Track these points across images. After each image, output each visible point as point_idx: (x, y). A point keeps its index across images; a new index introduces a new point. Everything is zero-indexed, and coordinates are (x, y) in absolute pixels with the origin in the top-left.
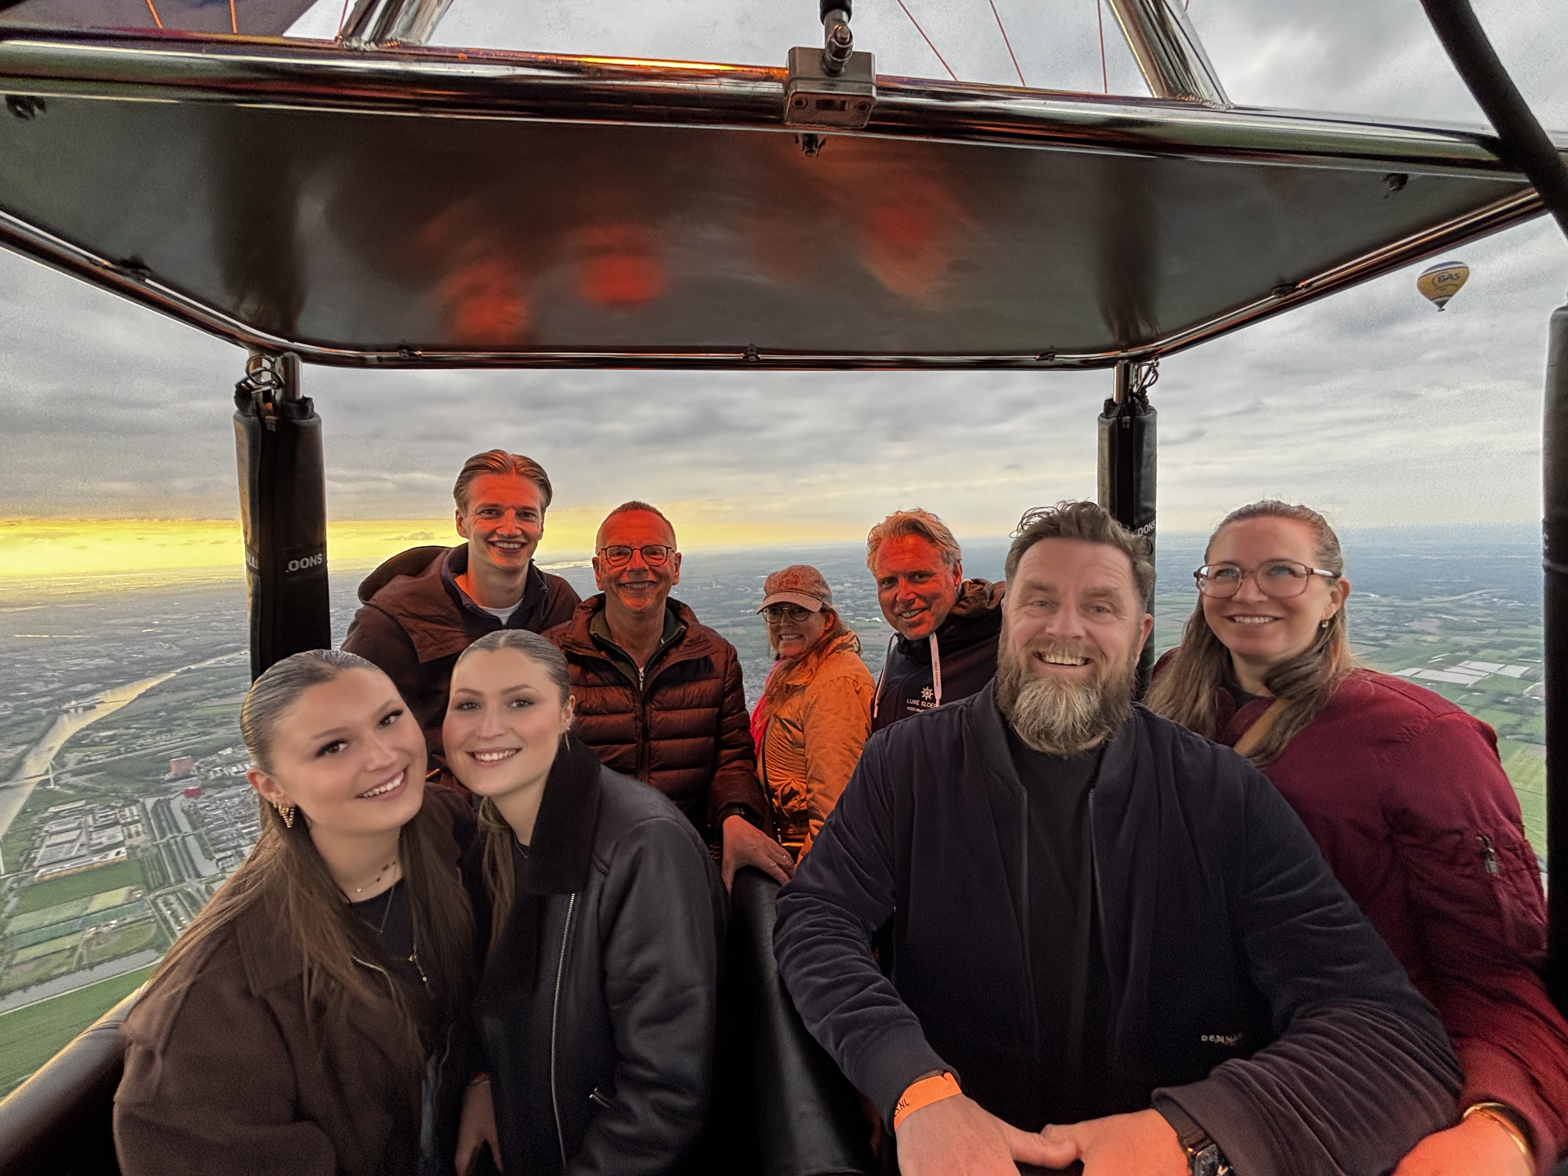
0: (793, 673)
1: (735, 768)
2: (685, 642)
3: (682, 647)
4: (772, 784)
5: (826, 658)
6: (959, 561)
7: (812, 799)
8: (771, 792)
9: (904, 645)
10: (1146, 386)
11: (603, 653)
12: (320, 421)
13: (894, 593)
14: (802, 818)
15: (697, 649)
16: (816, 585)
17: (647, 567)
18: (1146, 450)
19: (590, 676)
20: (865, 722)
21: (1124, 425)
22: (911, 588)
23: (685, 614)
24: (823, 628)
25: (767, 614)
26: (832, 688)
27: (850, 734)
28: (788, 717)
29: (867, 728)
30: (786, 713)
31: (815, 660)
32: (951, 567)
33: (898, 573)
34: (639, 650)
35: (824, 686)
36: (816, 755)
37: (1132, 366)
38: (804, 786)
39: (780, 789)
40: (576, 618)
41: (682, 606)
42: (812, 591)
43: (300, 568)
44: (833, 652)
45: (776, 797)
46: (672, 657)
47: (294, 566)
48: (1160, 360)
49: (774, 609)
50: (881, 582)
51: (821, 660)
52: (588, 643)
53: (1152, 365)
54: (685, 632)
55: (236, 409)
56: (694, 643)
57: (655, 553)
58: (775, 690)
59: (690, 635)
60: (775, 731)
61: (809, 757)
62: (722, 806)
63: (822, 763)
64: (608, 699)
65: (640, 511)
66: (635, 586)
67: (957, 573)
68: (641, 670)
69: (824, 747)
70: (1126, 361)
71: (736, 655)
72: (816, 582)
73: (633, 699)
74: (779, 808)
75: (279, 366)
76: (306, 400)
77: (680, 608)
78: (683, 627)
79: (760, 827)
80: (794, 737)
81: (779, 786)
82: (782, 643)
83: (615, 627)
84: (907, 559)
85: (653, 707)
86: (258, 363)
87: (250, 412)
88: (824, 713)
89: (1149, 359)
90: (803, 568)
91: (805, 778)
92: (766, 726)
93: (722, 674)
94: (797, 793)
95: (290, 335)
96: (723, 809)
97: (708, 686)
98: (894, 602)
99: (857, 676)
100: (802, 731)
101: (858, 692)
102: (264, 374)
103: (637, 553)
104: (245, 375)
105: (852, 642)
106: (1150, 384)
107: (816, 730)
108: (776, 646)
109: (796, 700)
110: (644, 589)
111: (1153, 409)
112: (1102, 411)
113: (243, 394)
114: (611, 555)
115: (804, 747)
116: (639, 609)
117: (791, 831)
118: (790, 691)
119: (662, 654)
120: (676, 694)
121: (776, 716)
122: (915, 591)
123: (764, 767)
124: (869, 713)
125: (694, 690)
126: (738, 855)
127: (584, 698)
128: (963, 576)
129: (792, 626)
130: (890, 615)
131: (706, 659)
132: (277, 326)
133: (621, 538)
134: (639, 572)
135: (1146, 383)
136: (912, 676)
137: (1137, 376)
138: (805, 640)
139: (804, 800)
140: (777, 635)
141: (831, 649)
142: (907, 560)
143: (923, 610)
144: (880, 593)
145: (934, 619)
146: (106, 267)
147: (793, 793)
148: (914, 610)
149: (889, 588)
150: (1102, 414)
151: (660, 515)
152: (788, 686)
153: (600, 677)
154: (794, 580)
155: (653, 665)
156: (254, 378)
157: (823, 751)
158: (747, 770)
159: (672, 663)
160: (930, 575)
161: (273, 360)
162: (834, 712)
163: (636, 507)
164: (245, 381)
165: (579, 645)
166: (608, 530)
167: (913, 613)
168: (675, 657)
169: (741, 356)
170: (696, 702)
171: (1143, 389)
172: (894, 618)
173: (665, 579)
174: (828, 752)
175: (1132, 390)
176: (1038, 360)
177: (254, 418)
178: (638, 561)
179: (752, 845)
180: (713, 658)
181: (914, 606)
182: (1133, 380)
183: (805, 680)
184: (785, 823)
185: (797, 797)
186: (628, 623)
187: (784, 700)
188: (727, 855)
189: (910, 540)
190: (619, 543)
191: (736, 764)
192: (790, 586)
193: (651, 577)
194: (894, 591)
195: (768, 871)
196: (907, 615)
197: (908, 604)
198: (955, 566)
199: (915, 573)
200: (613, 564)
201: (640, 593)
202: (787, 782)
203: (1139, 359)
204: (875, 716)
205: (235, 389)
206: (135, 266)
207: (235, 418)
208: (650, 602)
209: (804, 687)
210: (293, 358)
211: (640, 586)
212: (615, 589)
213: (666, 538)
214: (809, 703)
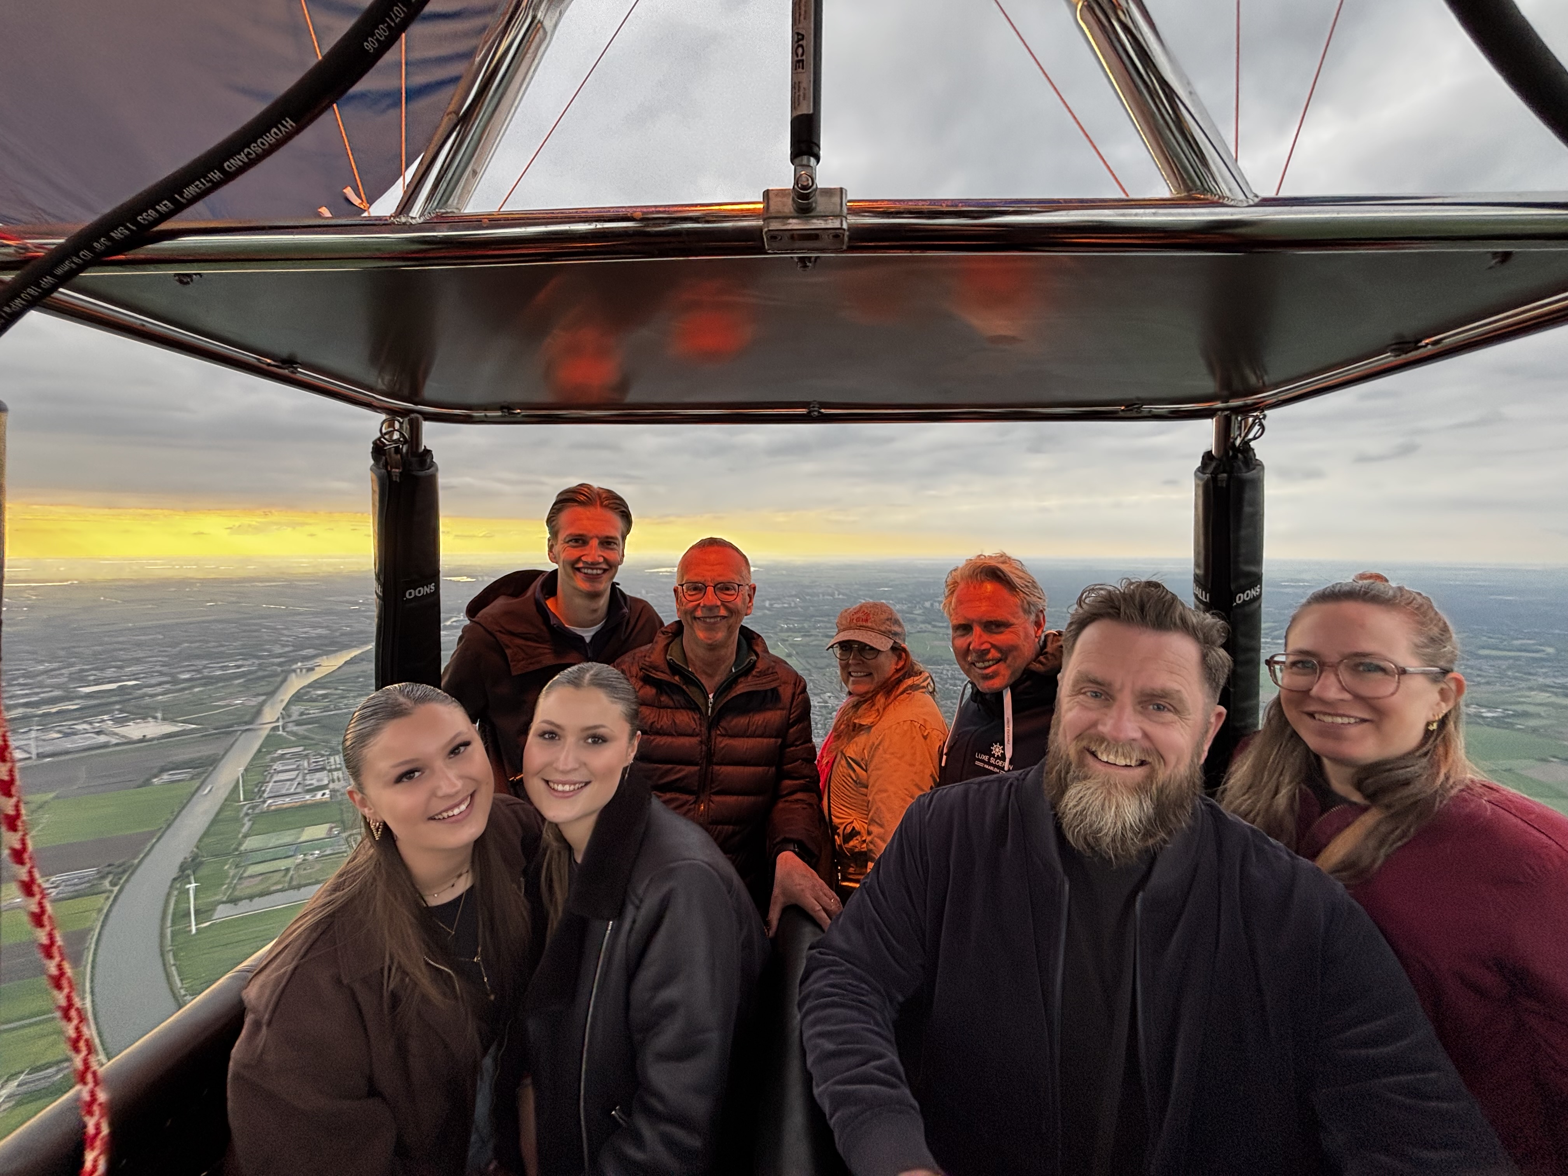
0: (860, 711)
1: (797, 801)
2: (754, 673)
3: (750, 678)
4: (836, 821)
5: (895, 699)
6: (1042, 611)
7: (871, 842)
8: (835, 829)
9: (977, 695)
10: (1251, 440)
11: (677, 678)
12: (437, 470)
13: (968, 641)
14: (862, 858)
15: (764, 681)
16: (888, 623)
17: (719, 603)
18: (1247, 509)
19: (664, 698)
20: (930, 770)
21: (1219, 485)
22: (986, 637)
23: (757, 645)
24: (894, 667)
25: (838, 651)
26: (897, 731)
27: (913, 780)
28: (853, 756)
29: (932, 776)
30: (852, 751)
31: (883, 700)
32: (1033, 617)
33: (973, 621)
34: (711, 676)
35: (890, 727)
36: (877, 797)
37: (1233, 417)
38: (866, 826)
39: (842, 827)
40: (656, 642)
41: (755, 636)
42: (883, 629)
43: (415, 596)
44: (902, 693)
45: (839, 835)
46: (741, 686)
47: (410, 594)
48: (1266, 412)
49: (845, 646)
50: (956, 628)
51: (890, 701)
52: (664, 667)
53: (1257, 417)
54: (755, 662)
55: (372, 462)
56: (763, 674)
57: (728, 589)
58: (842, 726)
59: (760, 666)
60: (840, 768)
61: (870, 798)
62: (778, 840)
63: (883, 808)
64: (677, 721)
65: (715, 548)
66: (708, 620)
67: (1038, 624)
68: (711, 696)
69: (886, 791)
70: (1226, 413)
71: (805, 687)
72: (888, 620)
73: (700, 725)
74: (840, 846)
75: (406, 425)
76: (428, 452)
77: (754, 639)
78: (754, 658)
79: (814, 867)
80: (857, 776)
81: (842, 823)
82: (851, 679)
83: (690, 654)
84: (984, 607)
85: (719, 732)
86: (391, 425)
87: (381, 466)
88: (888, 756)
89: (1255, 410)
90: (875, 605)
91: (866, 819)
92: (834, 762)
93: (788, 706)
94: (859, 833)
95: (417, 399)
96: (778, 843)
97: (773, 717)
98: (967, 651)
99: (925, 721)
100: (866, 771)
101: (925, 738)
102: (396, 432)
103: (710, 589)
104: (379, 435)
105: (925, 684)
106: (1255, 438)
107: (879, 772)
108: (846, 683)
109: (862, 739)
110: (715, 623)
111: (1260, 465)
112: (1199, 464)
113: (378, 450)
114: (688, 589)
115: (867, 787)
116: (710, 642)
117: (851, 870)
118: (857, 729)
119: (731, 682)
120: (741, 721)
121: (842, 752)
122: (990, 640)
123: (829, 803)
124: (938, 760)
125: (759, 719)
126: (785, 892)
127: (656, 719)
128: (1047, 625)
129: (862, 663)
130: (963, 663)
131: (774, 691)
132: (406, 392)
133: (696, 575)
134: (711, 608)
135: (1251, 436)
136: (984, 728)
137: (1240, 428)
138: (873, 679)
139: (864, 841)
140: (846, 674)
141: (901, 689)
142: (983, 609)
143: (998, 661)
144: (954, 639)
145: (1010, 672)
146: (269, 365)
147: (854, 833)
148: (988, 661)
149: (963, 636)
150: (1198, 470)
151: (737, 550)
152: (855, 724)
153: (673, 700)
154: (864, 617)
155: (721, 694)
156: (387, 437)
157: (885, 795)
158: (810, 805)
159: (739, 693)
160: (1006, 625)
161: (401, 420)
162: (898, 755)
163: (712, 543)
164: (379, 439)
165: (656, 668)
166: (689, 562)
167: (987, 664)
168: (741, 688)
169: (803, 411)
170: (758, 732)
171: (1246, 443)
172: (967, 667)
173: (734, 613)
174: (889, 797)
175: (1234, 444)
176: (1123, 410)
177: (383, 471)
178: (711, 598)
179: (800, 885)
180: (781, 689)
181: (990, 656)
182: (1235, 432)
183: (871, 720)
184: (846, 861)
185: (858, 837)
186: (701, 652)
187: (851, 738)
188: (776, 891)
189: (989, 587)
190: (695, 579)
191: (799, 796)
192: (861, 623)
193: (723, 612)
194: (969, 639)
195: (812, 913)
196: (980, 665)
197: (982, 655)
198: (1037, 616)
199: (991, 623)
200: (689, 598)
201: (711, 628)
202: (850, 821)
203: (1245, 410)
204: (943, 764)
205: (372, 445)
206: (290, 362)
207: (371, 469)
208: (720, 635)
209: (870, 727)
210: (417, 419)
211: (712, 620)
212: (690, 620)
213: (739, 573)
214: (873, 744)
